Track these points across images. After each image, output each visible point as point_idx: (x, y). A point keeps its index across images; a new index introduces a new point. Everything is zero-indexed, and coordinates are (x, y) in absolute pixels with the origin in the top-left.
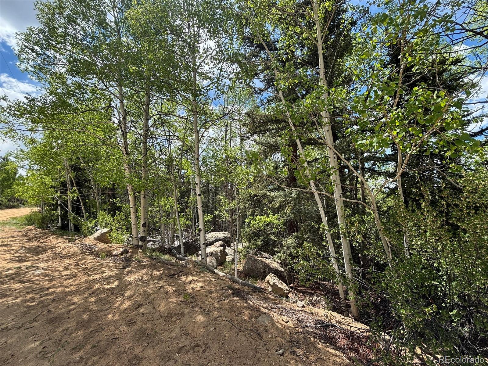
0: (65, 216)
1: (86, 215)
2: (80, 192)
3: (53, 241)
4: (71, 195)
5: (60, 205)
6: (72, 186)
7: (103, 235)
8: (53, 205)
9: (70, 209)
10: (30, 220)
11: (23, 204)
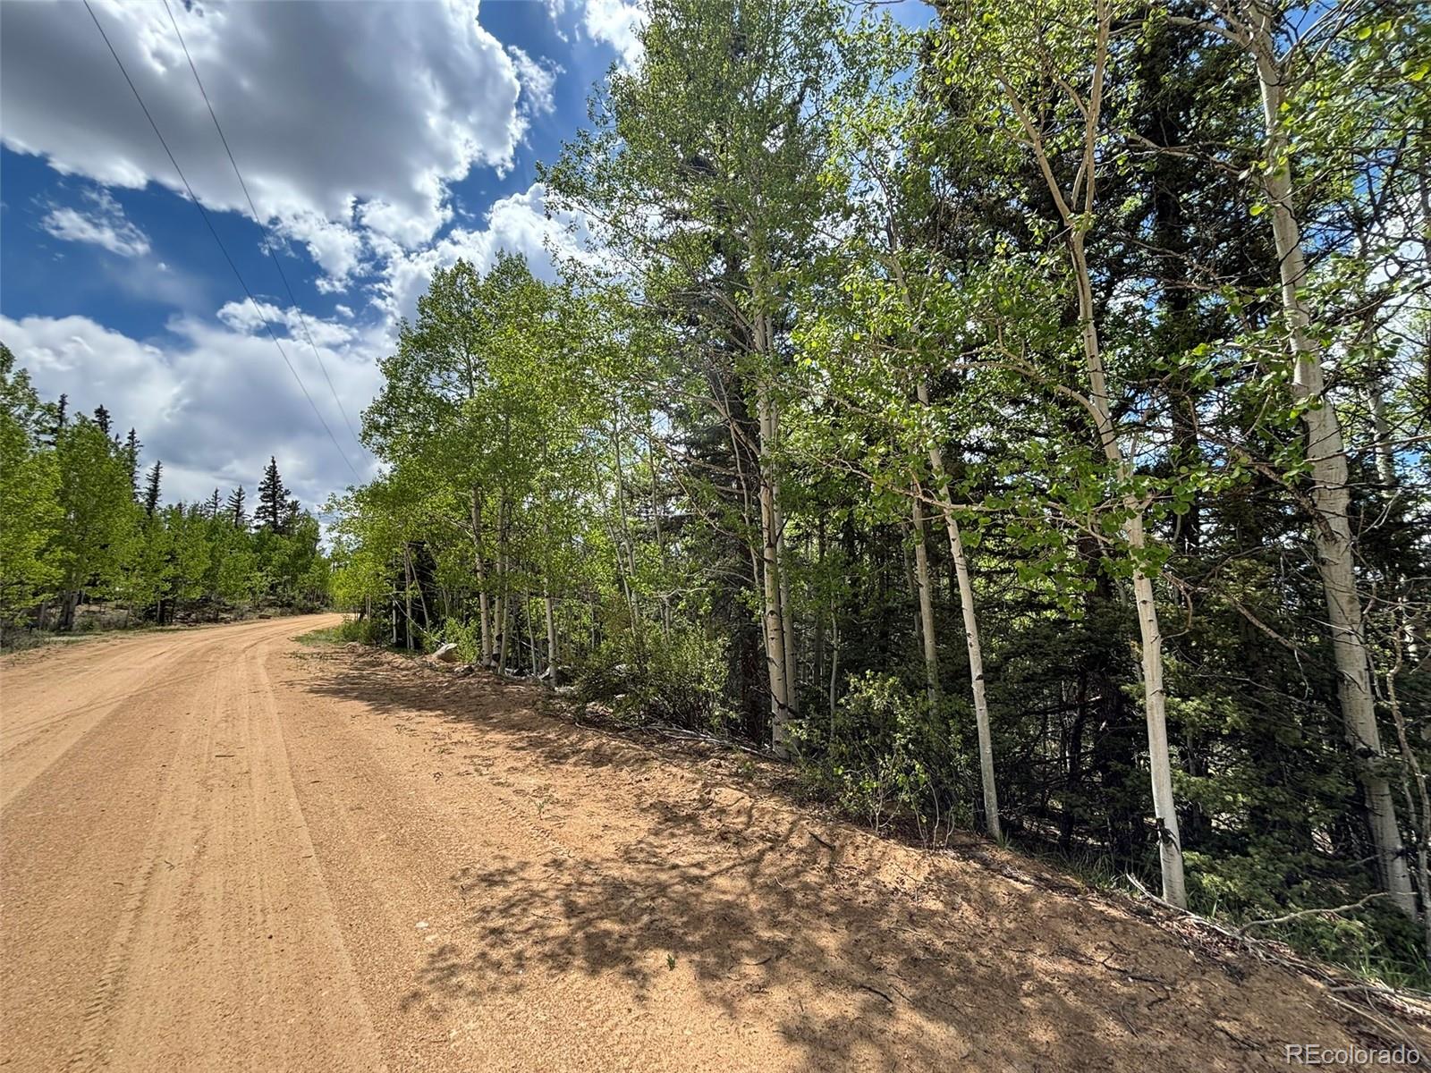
0: (401, 627)
1: (429, 622)
2: (422, 587)
3: (389, 656)
4: (411, 592)
5: (396, 607)
6: (413, 579)
7: (449, 652)
8: (385, 608)
9: (409, 614)
10: (349, 634)
11: (327, 605)
